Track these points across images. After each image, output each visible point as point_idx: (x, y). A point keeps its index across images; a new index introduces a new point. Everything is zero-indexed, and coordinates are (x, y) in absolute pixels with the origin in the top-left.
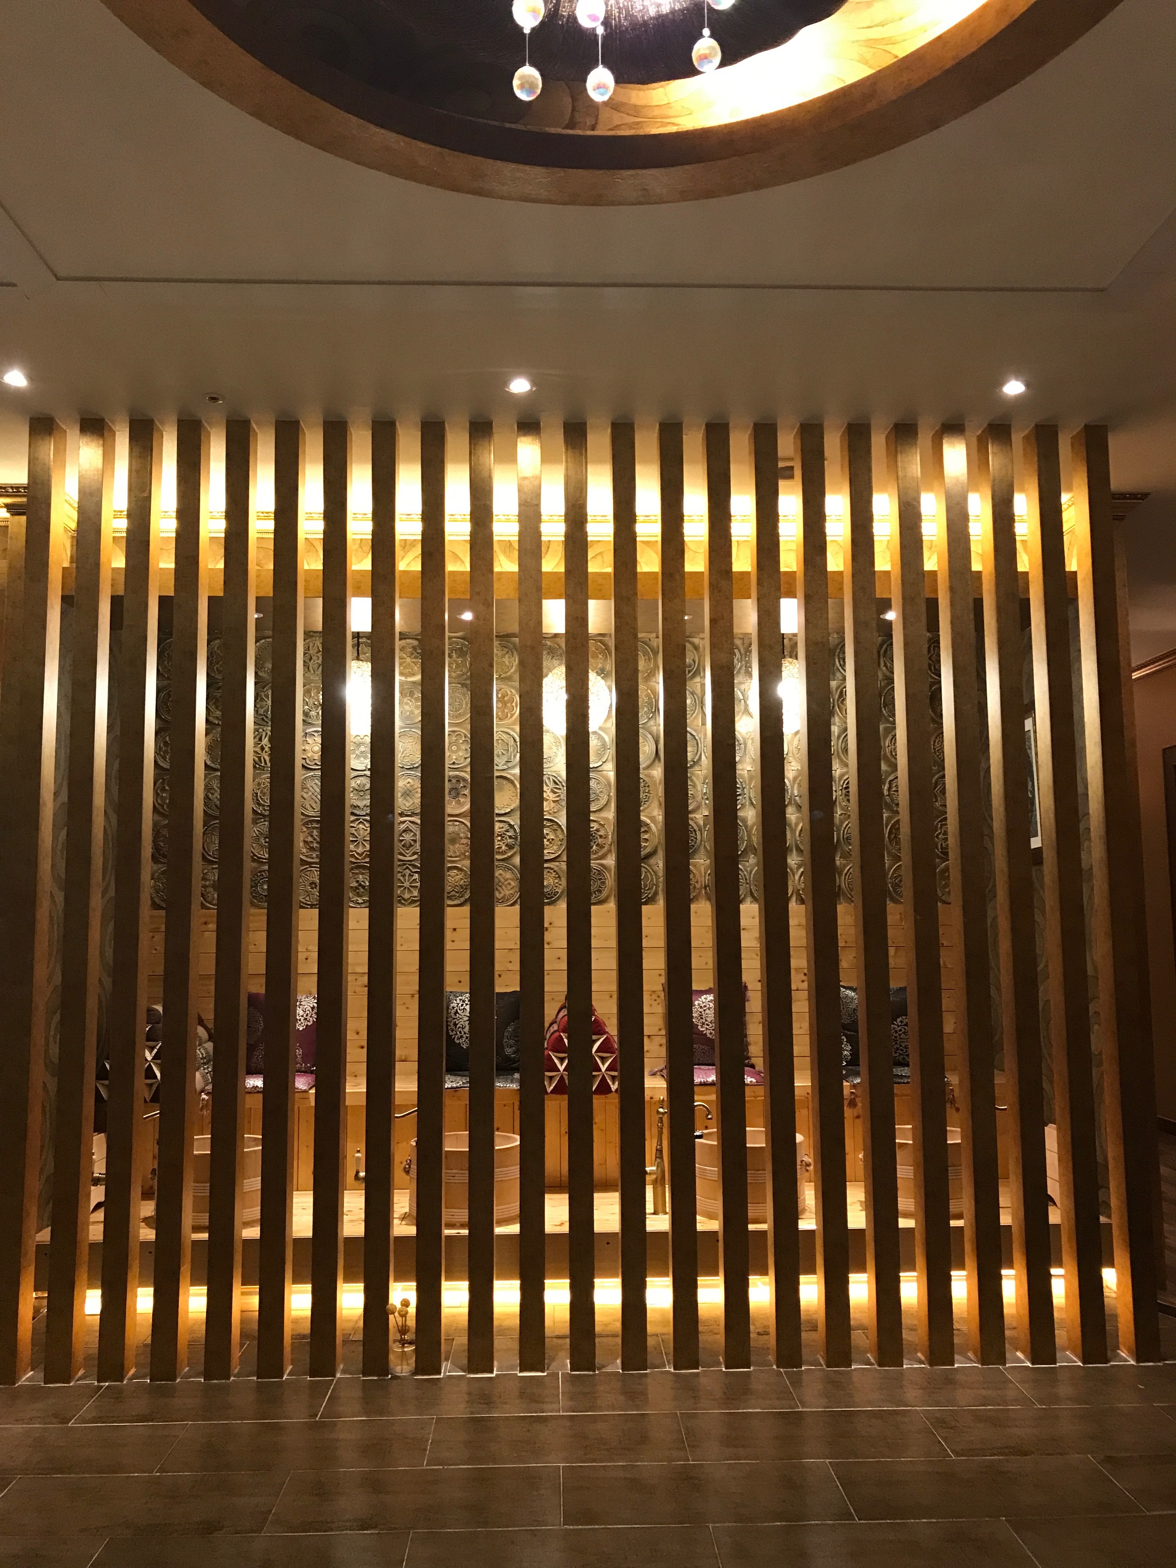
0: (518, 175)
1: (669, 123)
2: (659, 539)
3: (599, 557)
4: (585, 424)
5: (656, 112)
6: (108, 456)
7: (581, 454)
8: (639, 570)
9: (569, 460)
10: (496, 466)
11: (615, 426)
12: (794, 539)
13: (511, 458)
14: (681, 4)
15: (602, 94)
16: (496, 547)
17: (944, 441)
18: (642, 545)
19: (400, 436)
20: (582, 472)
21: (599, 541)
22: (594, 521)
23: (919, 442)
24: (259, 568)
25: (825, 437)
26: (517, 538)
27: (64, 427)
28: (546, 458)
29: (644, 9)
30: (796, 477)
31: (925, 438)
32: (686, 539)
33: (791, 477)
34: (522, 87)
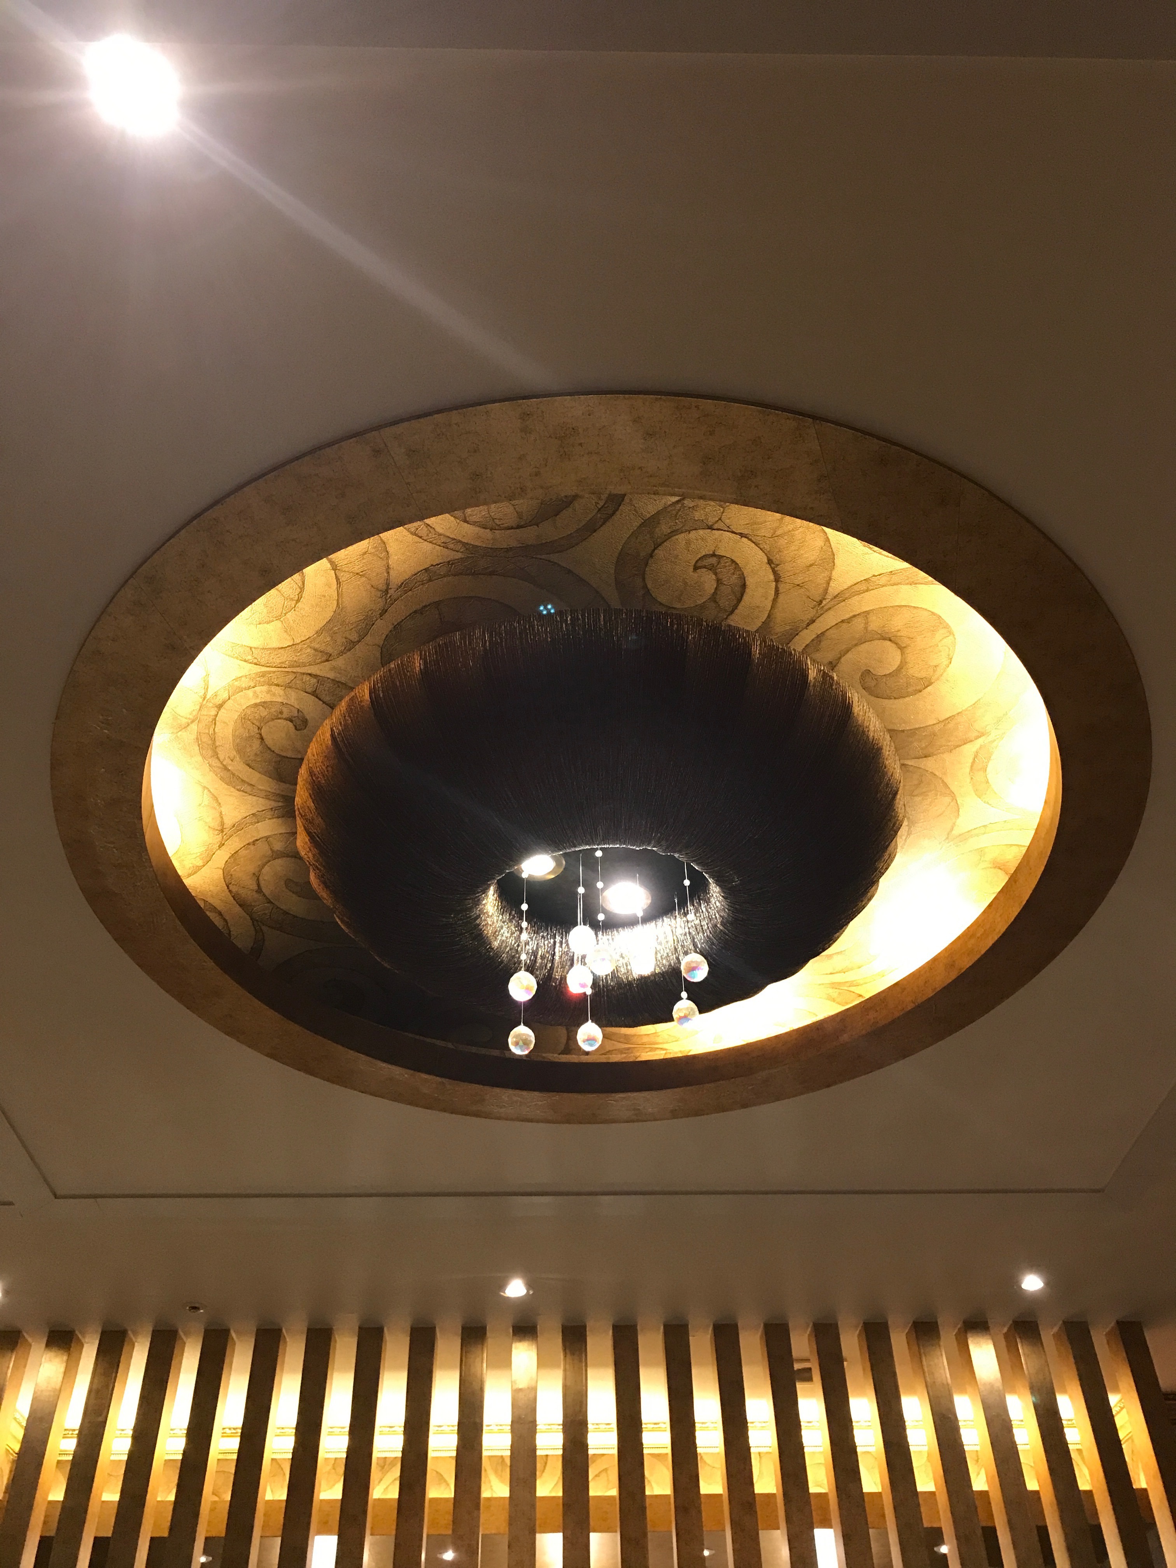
0: (515, 1099)
1: (658, 1048)
2: (669, 1451)
3: (604, 1475)
4: (584, 1327)
5: (645, 1040)
6: (70, 1372)
7: (581, 1361)
8: (648, 1493)
9: (567, 1366)
10: (489, 1372)
11: (617, 1329)
12: (821, 1449)
13: (505, 1363)
14: (660, 968)
15: (591, 1045)
16: (485, 1463)
17: (970, 1342)
18: (649, 1456)
19: (388, 1343)
20: (582, 1380)
21: (603, 1455)
22: (597, 1430)
23: (942, 1343)
24: (216, 1499)
25: (841, 1336)
26: (508, 1453)
27: (30, 1340)
28: (542, 1363)
29: (628, 972)
30: (814, 1379)
31: (948, 1336)
32: (699, 1450)
33: (810, 1379)
34: (516, 1044)
